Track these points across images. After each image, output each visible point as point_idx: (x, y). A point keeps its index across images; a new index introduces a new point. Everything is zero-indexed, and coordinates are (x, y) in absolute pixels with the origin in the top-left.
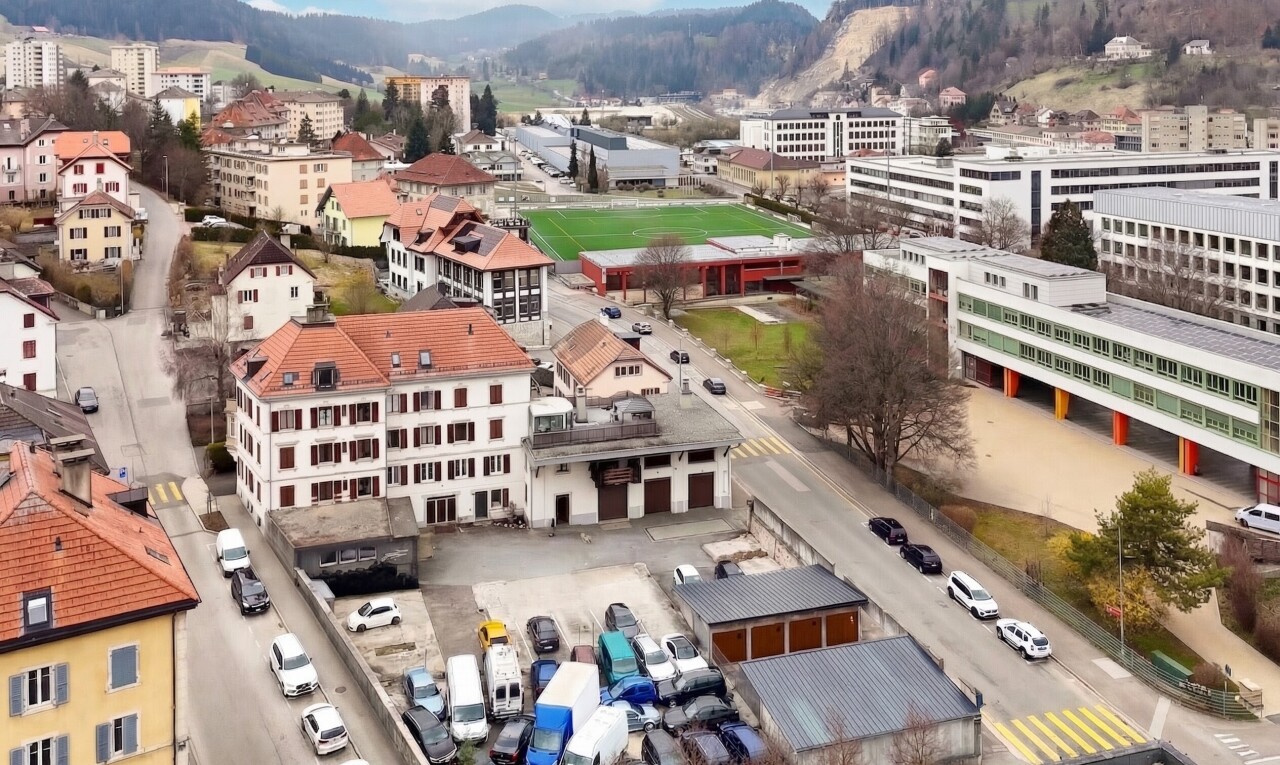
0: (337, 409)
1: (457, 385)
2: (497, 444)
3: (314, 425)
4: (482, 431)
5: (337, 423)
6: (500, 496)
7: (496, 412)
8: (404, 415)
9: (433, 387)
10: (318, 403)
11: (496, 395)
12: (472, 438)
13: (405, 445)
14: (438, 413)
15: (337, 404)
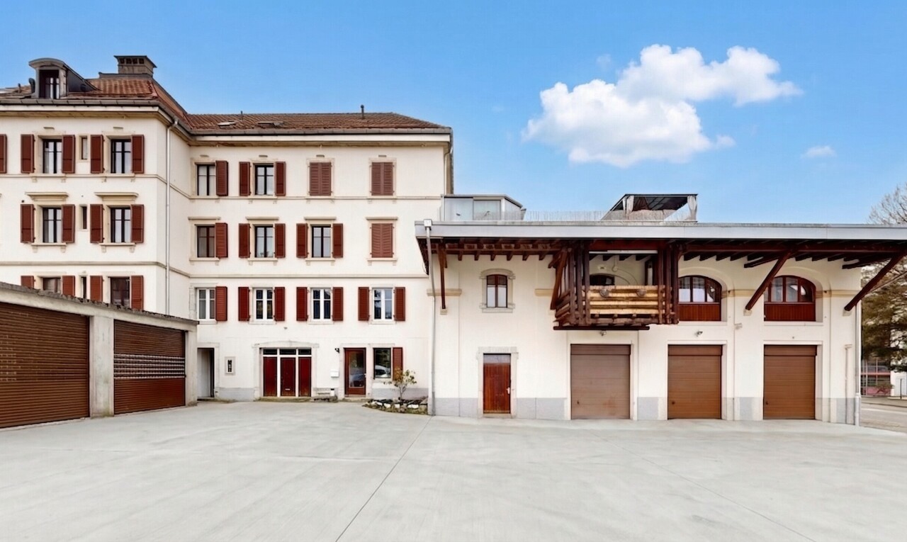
0: (69, 141)
1: (312, 155)
2: (382, 267)
3: (27, 166)
4: (358, 241)
5: (69, 167)
6: (388, 359)
7: (382, 208)
8: (224, 202)
9: (274, 156)
10: (36, 128)
11: (382, 180)
12: (338, 251)
13: (223, 253)
14: (282, 203)
15: (69, 133)
